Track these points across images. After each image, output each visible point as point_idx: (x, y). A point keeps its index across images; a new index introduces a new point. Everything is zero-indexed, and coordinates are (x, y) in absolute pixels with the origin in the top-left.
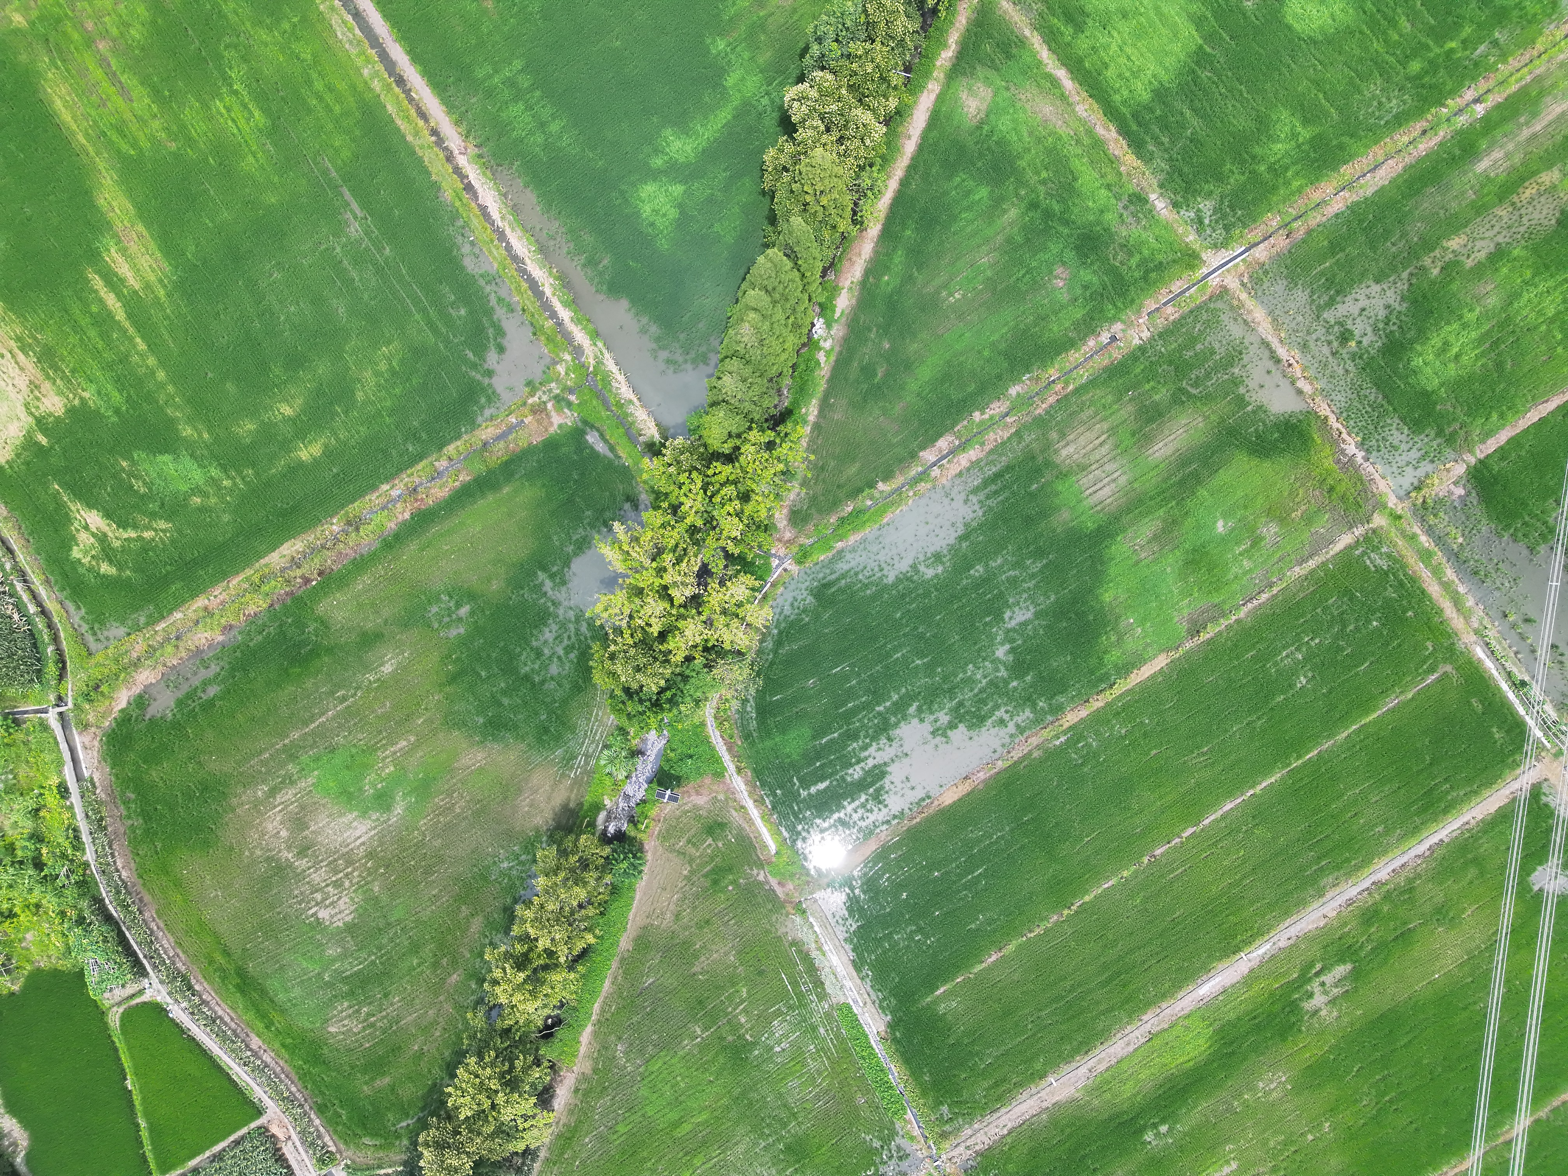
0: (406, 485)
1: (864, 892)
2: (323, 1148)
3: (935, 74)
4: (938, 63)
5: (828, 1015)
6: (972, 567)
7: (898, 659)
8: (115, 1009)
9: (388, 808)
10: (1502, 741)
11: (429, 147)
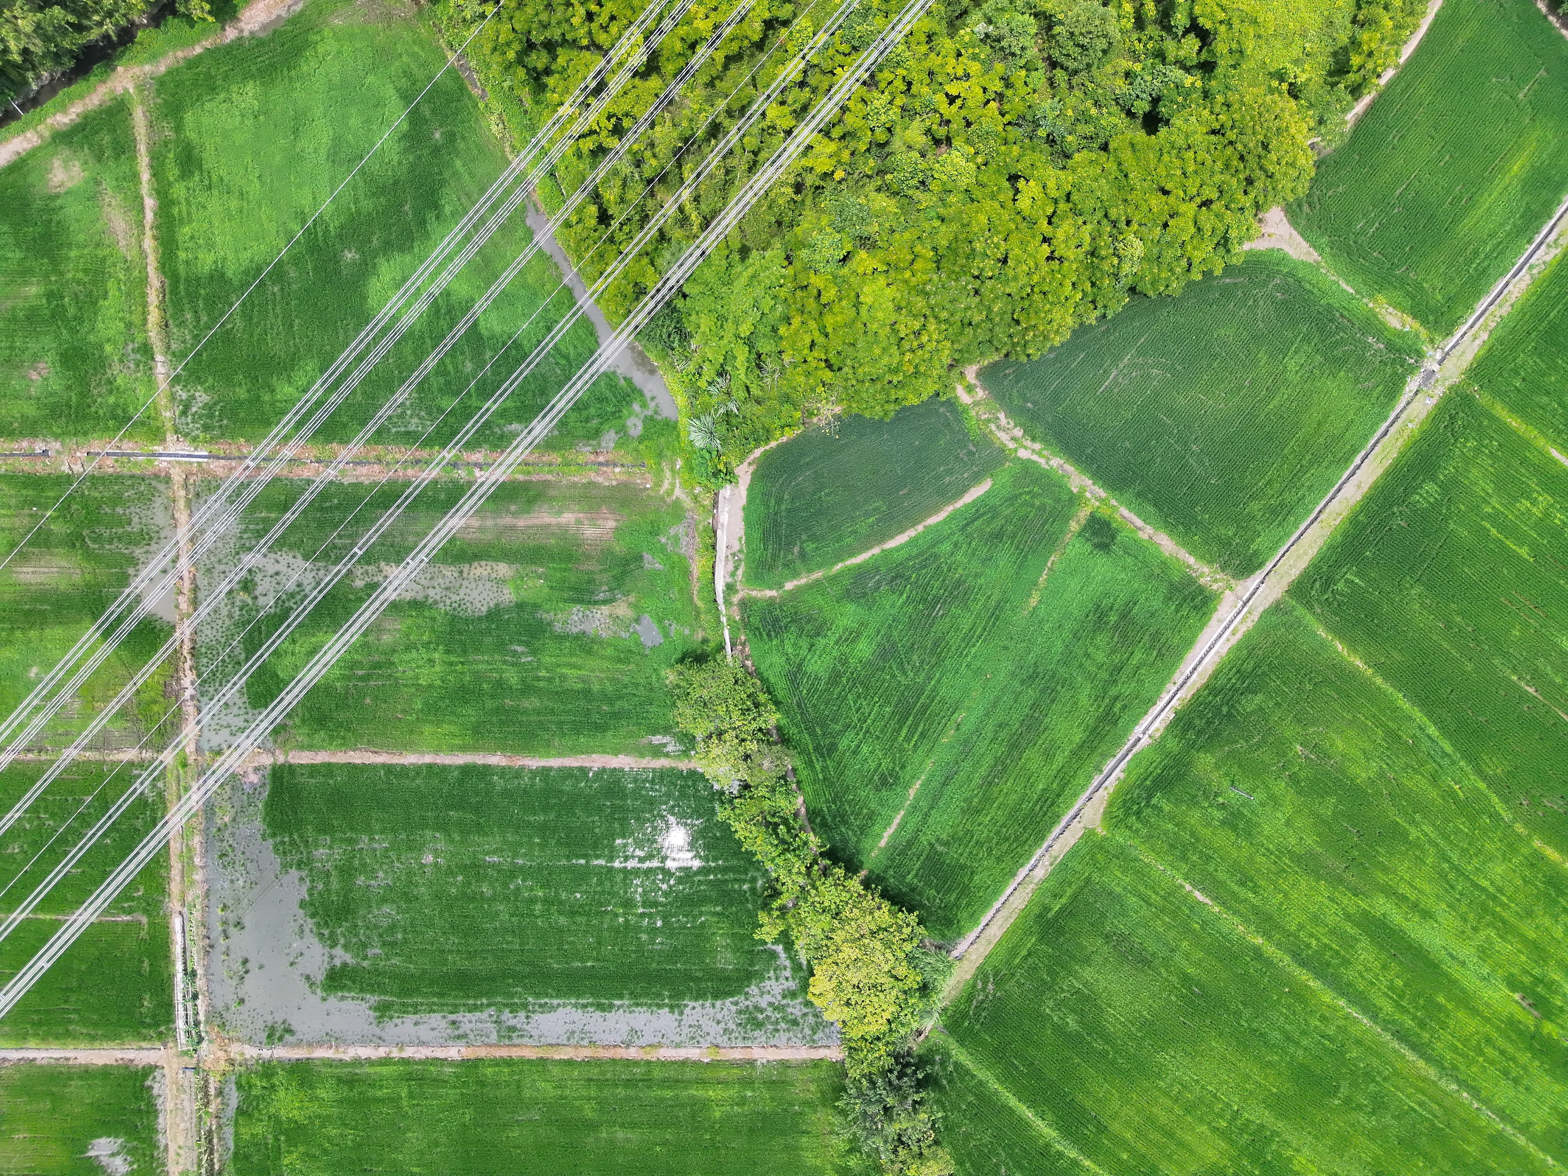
3: (40, 128)
4: (49, 121)
10: (145, 1010)
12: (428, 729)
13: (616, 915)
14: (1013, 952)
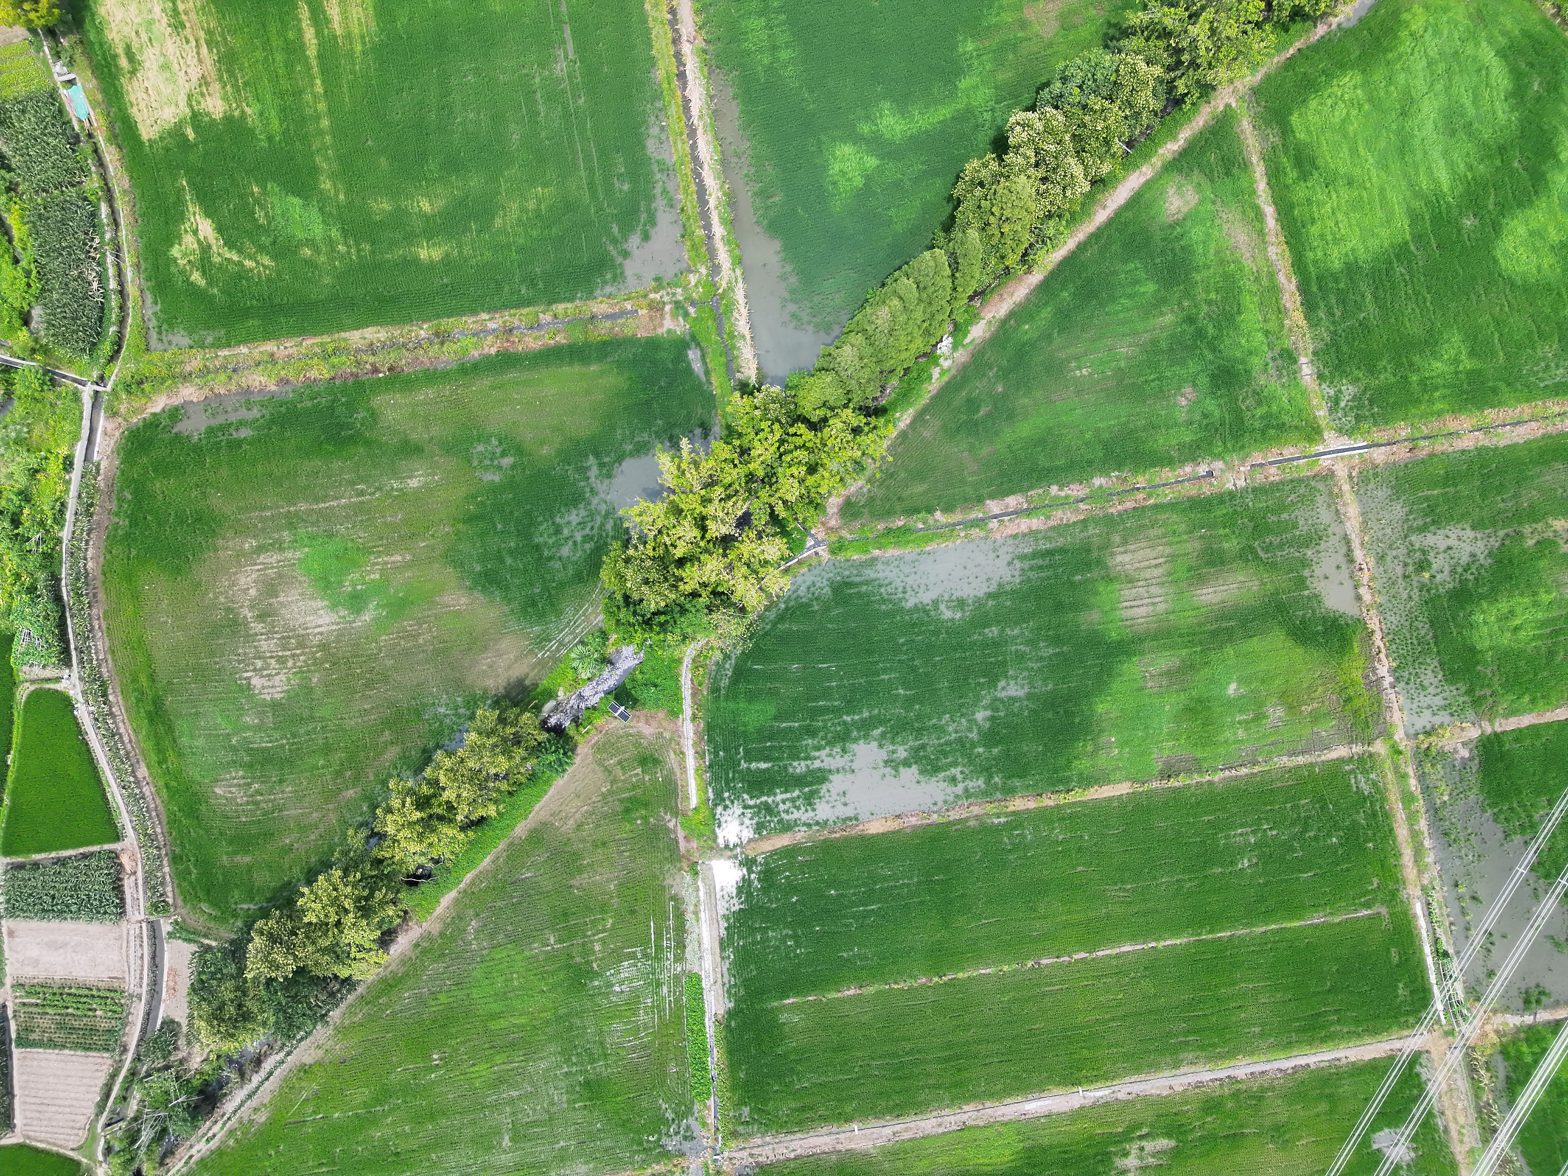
0: (505, 322)
1: (759, 880)
2: (161, 895)
3: (1153, 160)
4: (1161, 151)
5: (677, 978)
6: (989, 626)
7: (883, 680)
8: (27, 684)
9: (358, 611)
10: (1403, 998)
11: (662, 22)
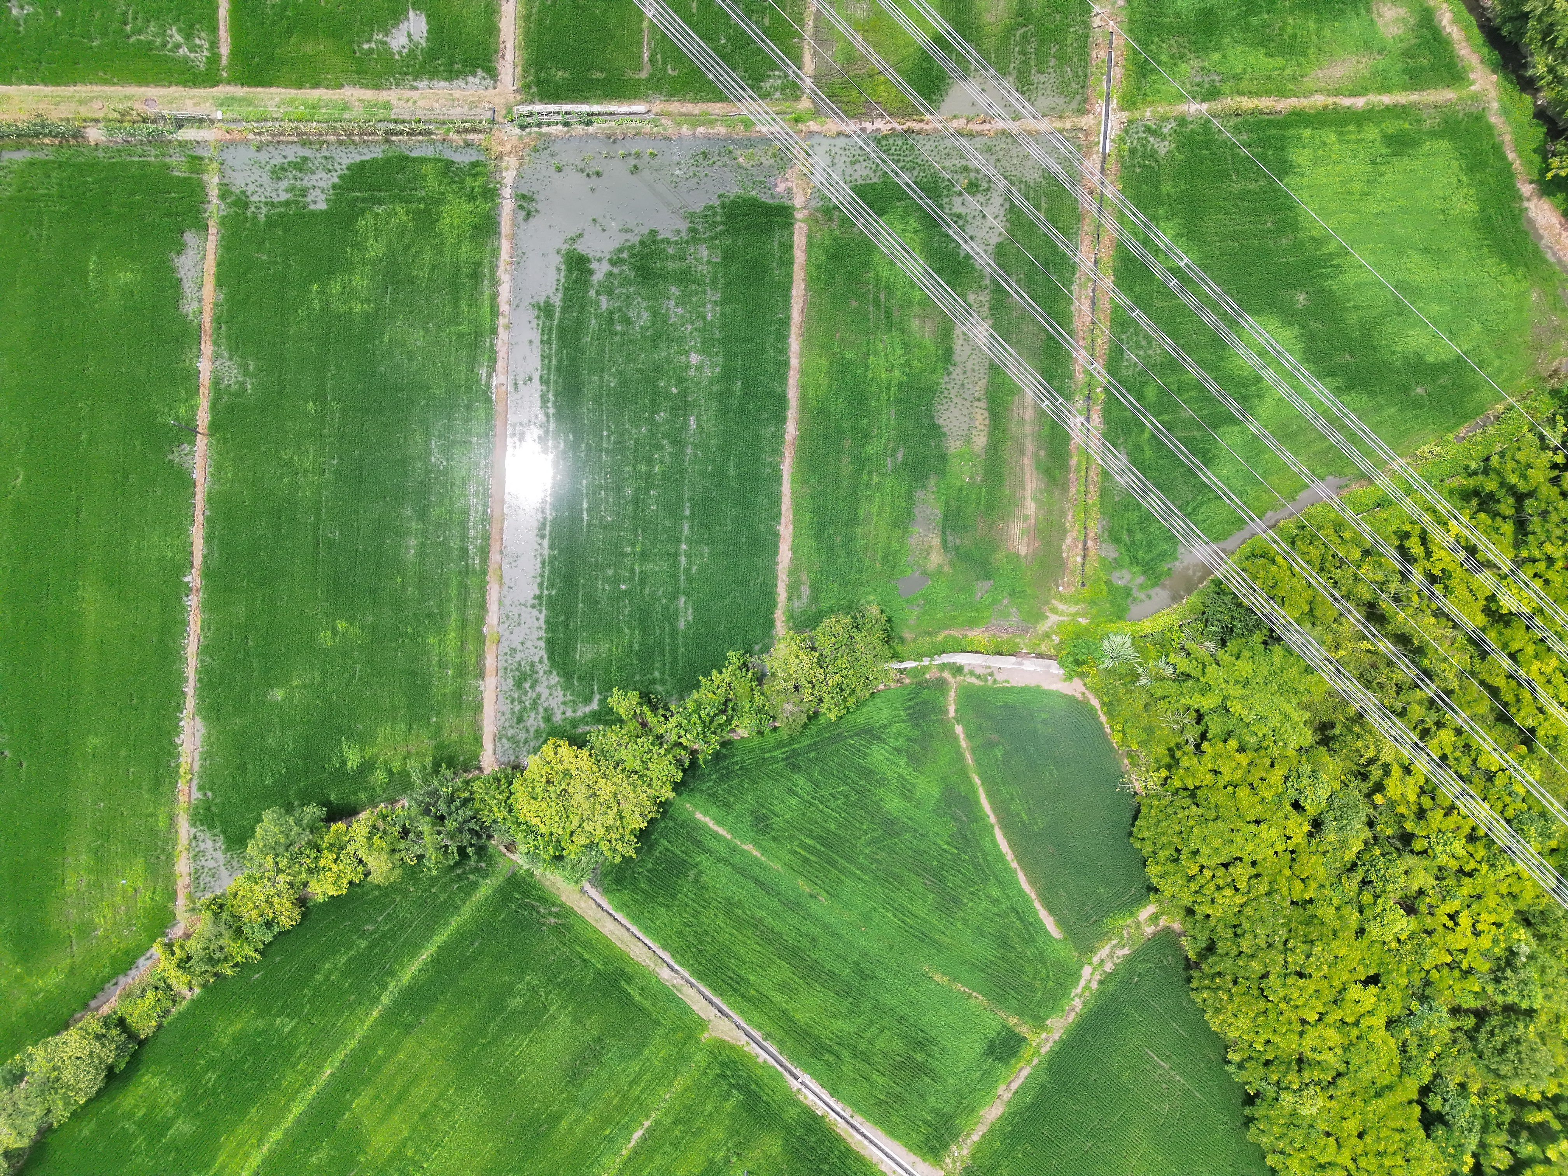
4: (1445, 5)
12: (824, 362)
13: (633, 545)
14: (587, 945)
